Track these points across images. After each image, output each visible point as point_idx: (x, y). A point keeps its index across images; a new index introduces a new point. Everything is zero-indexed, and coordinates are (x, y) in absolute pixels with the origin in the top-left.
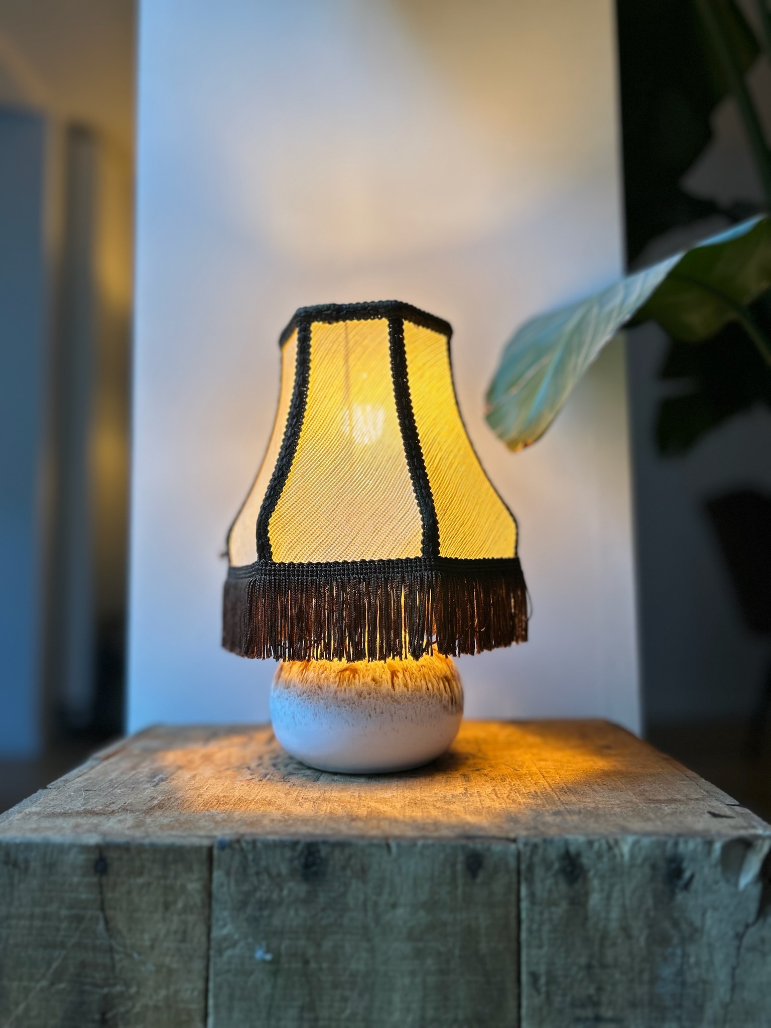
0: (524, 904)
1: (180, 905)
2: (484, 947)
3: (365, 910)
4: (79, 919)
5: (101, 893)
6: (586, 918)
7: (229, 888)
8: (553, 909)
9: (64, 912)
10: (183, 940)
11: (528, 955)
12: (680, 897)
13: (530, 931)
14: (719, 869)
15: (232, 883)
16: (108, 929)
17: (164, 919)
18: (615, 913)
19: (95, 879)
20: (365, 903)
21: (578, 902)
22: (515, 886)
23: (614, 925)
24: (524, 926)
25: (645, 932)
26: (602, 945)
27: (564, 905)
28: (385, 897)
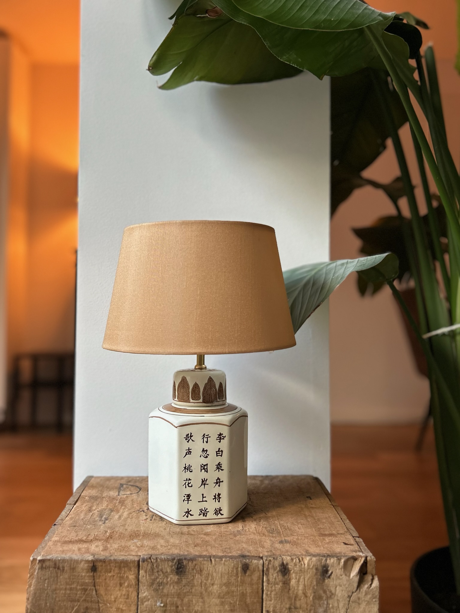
0: (265, 584)
1: (126, 584)
2: (248, 600)
3: (201, 586)
4: (86, 590)
5: (94, 580)
6: (289, 589)
7: (146, 578)
8: (277, 586)
9: (79, 587)
10: (127, 598)
11: (266, 604)
12: (326, 581)
13: (267, 595)
14: (343, 570)
15: (148, 576)
16: (97, 594)
17: (120, 590)
18: (301, 587)
19: (92, 574)
20: (201, 583)
21: (286, 583)
22: (261, 577)
23: (300, 592)
24: (264, 593)
25: (313, 595)
26: (295, 600)
27: (281, 584)
28: (209, 581)
